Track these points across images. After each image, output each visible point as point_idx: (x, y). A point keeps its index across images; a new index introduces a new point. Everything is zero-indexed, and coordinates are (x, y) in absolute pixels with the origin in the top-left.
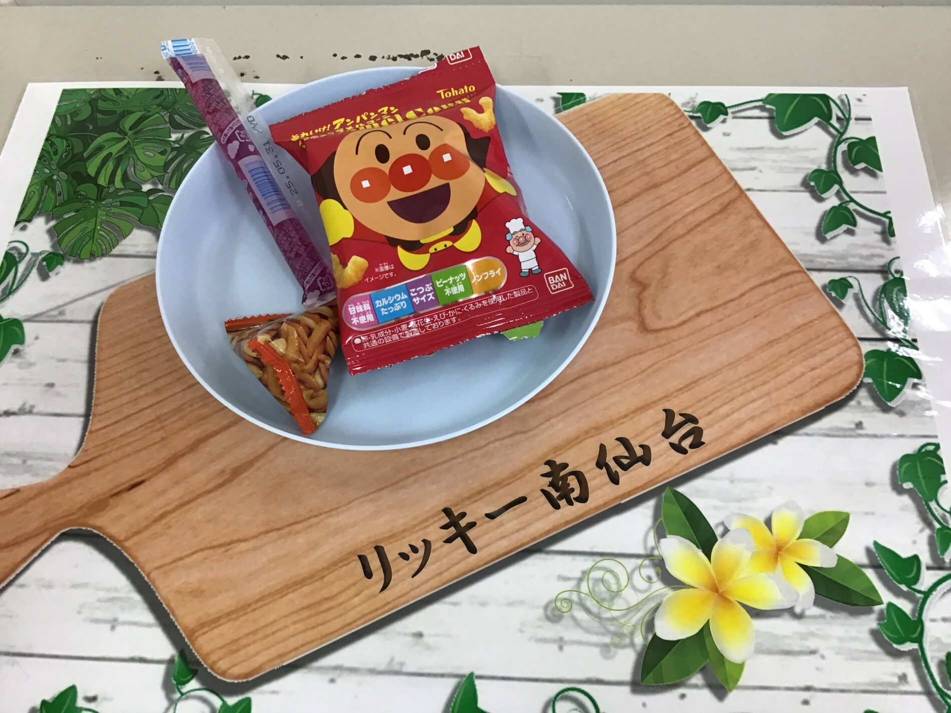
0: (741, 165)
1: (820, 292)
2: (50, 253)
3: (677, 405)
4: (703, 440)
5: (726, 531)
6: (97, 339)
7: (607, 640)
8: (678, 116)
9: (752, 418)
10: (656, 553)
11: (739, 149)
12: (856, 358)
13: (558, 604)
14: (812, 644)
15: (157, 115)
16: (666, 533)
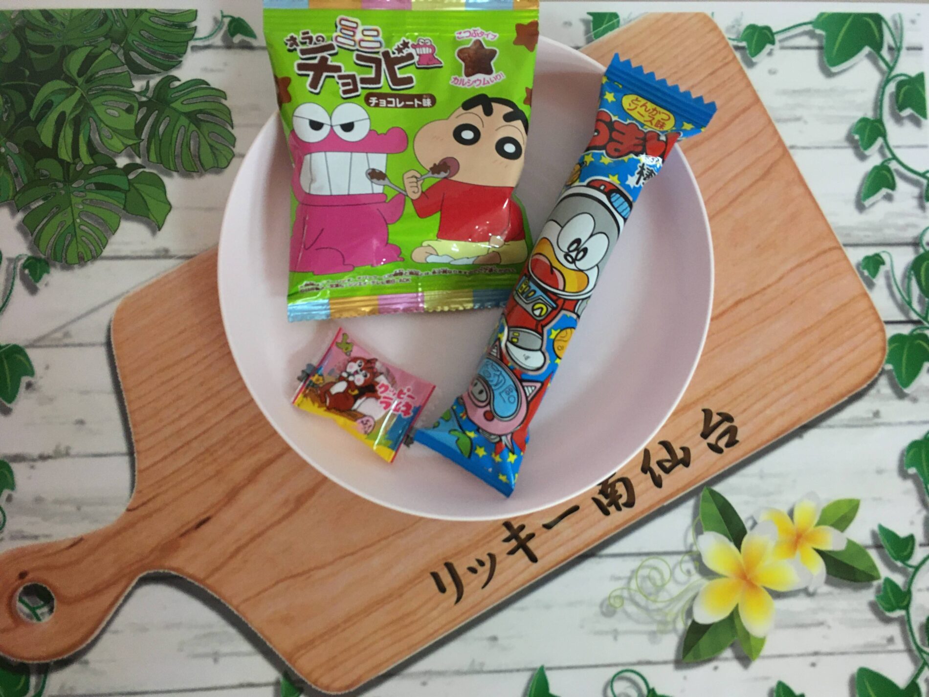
0: (787, 114)
1: (854, 272)
2: (29, 258)
3: (715, 406)
4: (738, 438)
5: (755, 523)
6: (117, 364)
7: (654, 627)
9: (782, 414)
10: (694, 548)
11: (785, 92)
12: (880, 344)
13: (612, 601)
14: (821, 617)
15: (108, 53)
16: (704, 530)
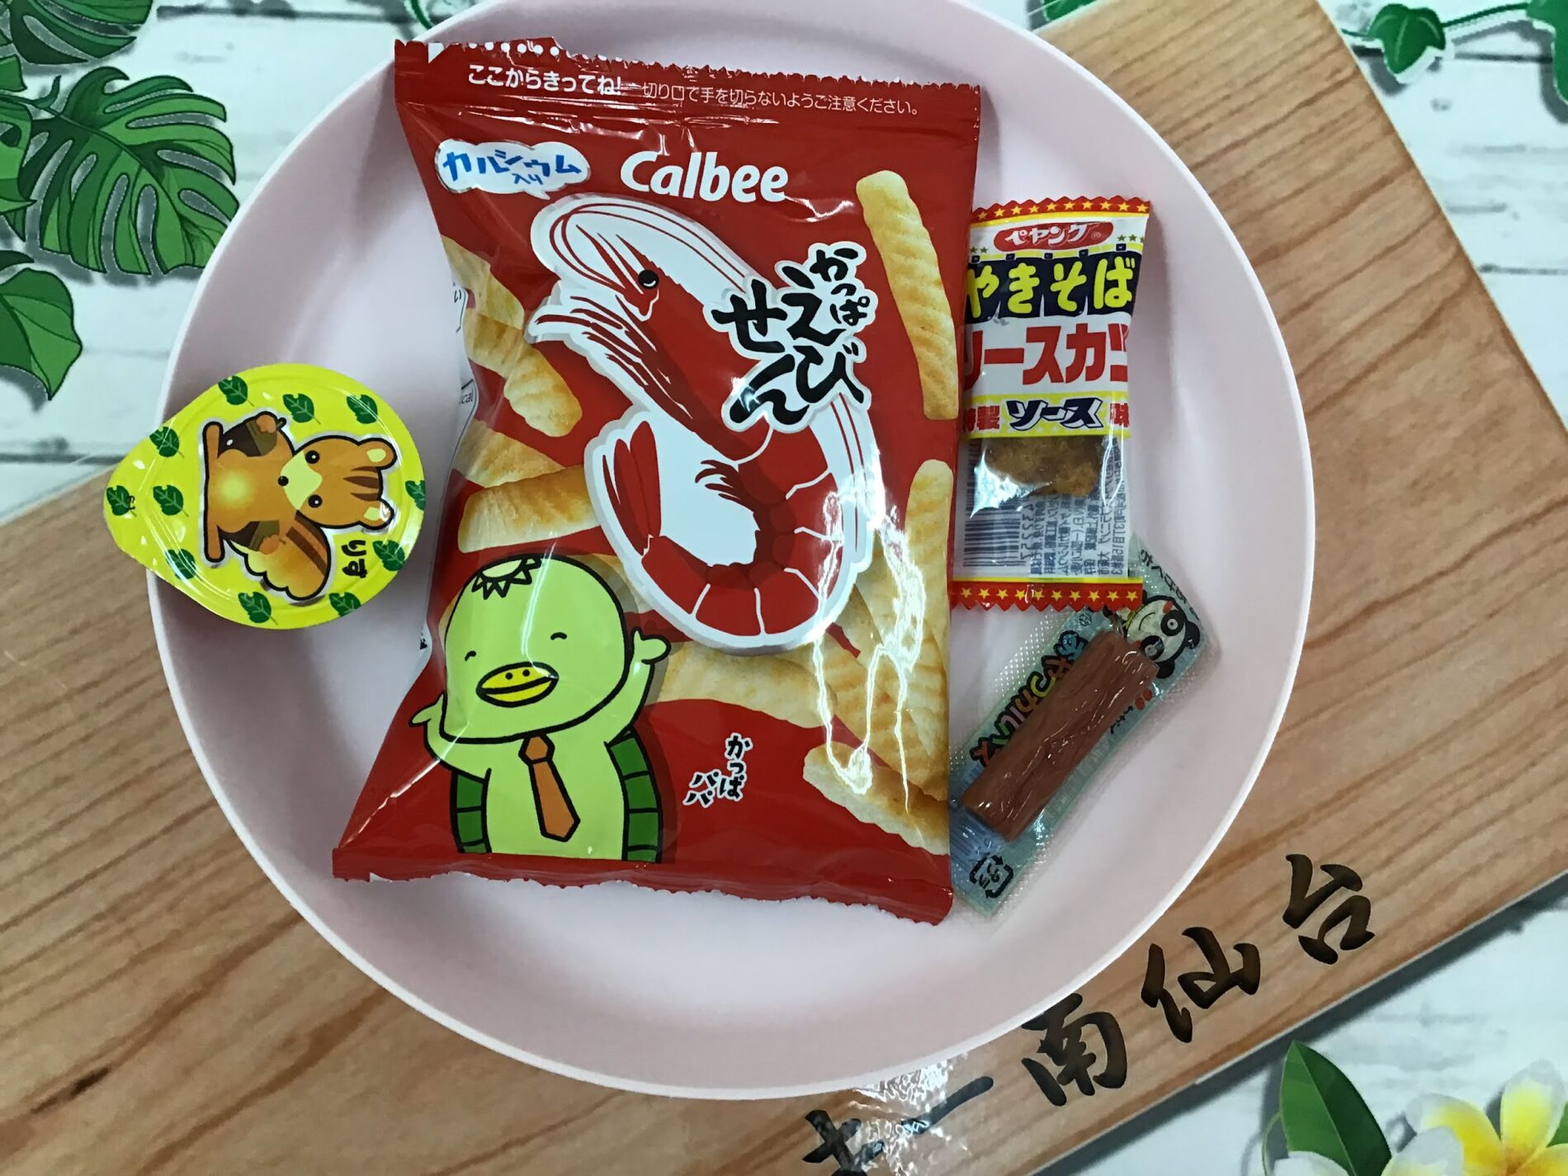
0: (1472, 197)
3: (1317, 847)
4: (1369, 927)
5: (1410, 1134)
8: (1328, 46)
9: (1475, 871)
11: (1468, 150)
16: (1288, 1147)
